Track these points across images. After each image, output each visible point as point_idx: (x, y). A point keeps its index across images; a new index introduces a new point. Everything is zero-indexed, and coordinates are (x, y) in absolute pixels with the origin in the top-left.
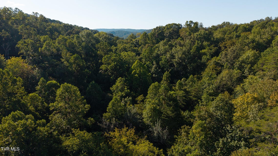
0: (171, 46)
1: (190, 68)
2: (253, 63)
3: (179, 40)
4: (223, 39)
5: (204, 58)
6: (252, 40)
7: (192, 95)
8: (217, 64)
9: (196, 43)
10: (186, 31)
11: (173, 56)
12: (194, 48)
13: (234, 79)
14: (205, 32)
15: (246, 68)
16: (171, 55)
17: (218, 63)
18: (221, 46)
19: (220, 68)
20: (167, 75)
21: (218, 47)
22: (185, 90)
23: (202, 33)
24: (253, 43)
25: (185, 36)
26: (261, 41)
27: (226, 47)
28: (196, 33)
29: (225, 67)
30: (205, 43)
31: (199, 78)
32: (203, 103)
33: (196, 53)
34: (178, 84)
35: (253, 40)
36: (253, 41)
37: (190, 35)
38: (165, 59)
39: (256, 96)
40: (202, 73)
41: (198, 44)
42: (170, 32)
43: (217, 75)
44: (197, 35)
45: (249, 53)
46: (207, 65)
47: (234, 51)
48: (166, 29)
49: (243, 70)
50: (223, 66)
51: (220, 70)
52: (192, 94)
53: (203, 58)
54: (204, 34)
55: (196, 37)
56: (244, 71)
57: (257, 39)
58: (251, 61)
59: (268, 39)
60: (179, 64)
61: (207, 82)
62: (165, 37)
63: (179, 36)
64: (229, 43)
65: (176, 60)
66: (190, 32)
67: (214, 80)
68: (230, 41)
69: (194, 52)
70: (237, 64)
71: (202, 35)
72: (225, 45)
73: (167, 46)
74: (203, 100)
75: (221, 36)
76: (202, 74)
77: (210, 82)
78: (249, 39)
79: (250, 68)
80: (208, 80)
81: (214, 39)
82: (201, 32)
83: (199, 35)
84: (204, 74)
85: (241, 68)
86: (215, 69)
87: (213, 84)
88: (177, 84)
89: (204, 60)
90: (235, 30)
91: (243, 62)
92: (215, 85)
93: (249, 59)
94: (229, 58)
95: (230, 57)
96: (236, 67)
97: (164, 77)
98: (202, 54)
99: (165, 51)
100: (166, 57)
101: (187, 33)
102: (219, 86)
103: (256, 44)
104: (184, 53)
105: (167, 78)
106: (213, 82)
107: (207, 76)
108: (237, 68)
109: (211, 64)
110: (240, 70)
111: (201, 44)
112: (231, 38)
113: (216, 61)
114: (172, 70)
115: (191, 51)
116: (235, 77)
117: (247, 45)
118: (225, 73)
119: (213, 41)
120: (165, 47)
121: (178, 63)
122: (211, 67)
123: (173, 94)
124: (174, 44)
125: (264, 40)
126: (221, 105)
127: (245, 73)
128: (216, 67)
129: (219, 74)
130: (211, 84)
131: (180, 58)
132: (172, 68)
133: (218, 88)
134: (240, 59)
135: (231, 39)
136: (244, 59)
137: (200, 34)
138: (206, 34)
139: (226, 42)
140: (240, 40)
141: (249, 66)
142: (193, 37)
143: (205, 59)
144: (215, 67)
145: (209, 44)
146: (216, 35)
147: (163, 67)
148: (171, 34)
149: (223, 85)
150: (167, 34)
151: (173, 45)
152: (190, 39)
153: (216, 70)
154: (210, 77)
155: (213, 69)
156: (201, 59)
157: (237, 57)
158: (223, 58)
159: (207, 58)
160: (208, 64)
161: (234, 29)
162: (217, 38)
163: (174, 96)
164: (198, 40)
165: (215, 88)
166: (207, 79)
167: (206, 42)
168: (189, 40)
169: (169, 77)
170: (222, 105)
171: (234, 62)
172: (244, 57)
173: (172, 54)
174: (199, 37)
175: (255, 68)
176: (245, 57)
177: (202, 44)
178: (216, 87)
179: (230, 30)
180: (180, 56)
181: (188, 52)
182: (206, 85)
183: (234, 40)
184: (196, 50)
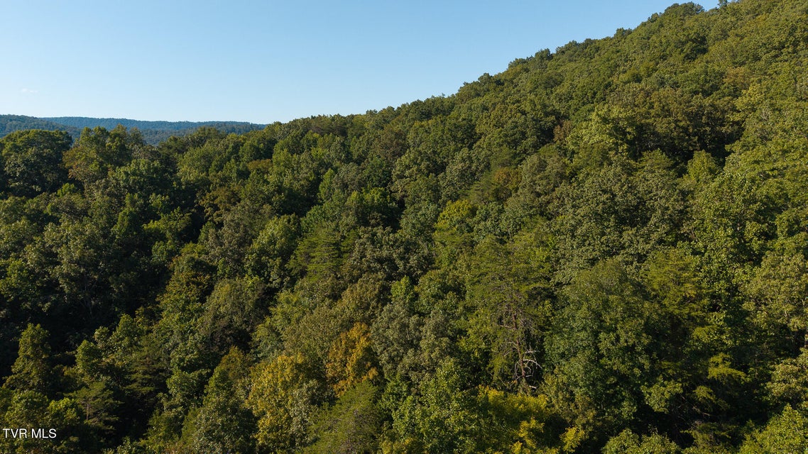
0: (40, 220)
1: (119, 289)
2: (286, 254)
3: (65, 194)
4: (204, 185)
5: (159, 251)
6: (275, 187)
7: (135, 381)
8: (198, 266)
9: (127, 201)
10: (86, 159)
11: (50, 257)
12: (123, 220)
13: (249, 305)
14: (149, 164)
15: (272, 267)
16: (41, 252)
17: (201, 261)
18: (202, 203)
19: (208, 277)
20: (33, 337)
21: (196, 208)
22: (111, 370)
23: (142, 168)
24: (280, 194)
25: (87, 176)
26: (296, 186)
27: (216, 208)
28: (123, 169)
29: (220, 272)
30: (156, 200)
31: (154, 316)
32: (172, 402)
33: (132, 235)
34: (81, 356)
35: (278, 186)
36: (280, 189)
37: (104, 172)
38: (21, 269)
39: (300, 361)
40: (157, 300)
41: (133, 203)
42: (28, 160)
43: (203, 300)
44: (126, 173)
45: (274, 228)
46: (170, 271)
47: (238, 225)
48: (11, 149)
49: (266, 273)
50: (214, 269)
51: (209, 283)
52: (134, 376)
53: (156, 251)
54: (148, 171)
55: (124, 181)
56: (270, 277)
57: (286, 182)
58: (282, 247)
59: (310, 181)
60: (78, 280)
61: (176, 328)
62: (9, 176)
63: (63, 176)
64: (221, 195)
65: (65, 269)
66: (101, 164)
67: (196, 320)
68: (224, 189)
69: (125, 233)
70: (250, 260)
71: (141, 175)
72: (213, 200)
73: (22, 222)
74: (173, 390)
75: (199, 176)
76: (158, 303)
77: (185, 326)
78: (268, 183)
79: (281, 266)
80: (180, 320)
81: (180, 184)
82: (138, 164)
83: (134, 174)
84: (166, 301)
85: (260, 269)
86: (193, 283)
87: (194, 334)
88: (80, 353)
89: (159, 257)
90: (231, 154)
91: (263, 252)
92: (202, 333)
93: (275, 245)
94: (227, 245)
95: (230, 243)
96: (248, 268)
97: (22, 349)
98: (150, 234)
99: (14, 240)
100: (26, 261)
101: (93, 168)
102: (212, 335)
103: (286, 194)
104: (90, 242)
105: (34, 346)
106: (195, 325)
107: (176, 309)
108: (250, 271)
109: (181, 269)
110: (260, 276)
111: (142, 201)
112: (225, 181)
113: (193, 259)
114: (55, 303)
115: (115, 229)
116: (250, 301)
117: (268, 200)
118: (222, 291)
119: (178, 190)
120: (15, 226)
121: (72, 279)
122: (183, 278)
123: (66, 408)
124: (48, 210)
125: (302, 182)
126: (219, 421)
127: (271, 280)
128: (195, 276)
129: (207, 297)
130: (190, 333)
131: (78, 262)
132: (53, 298)
133: (209, 341)
134: (255, 246)
135: (227, 181)
136: (263, 244)
137: (135, 170)
138: (156, 170)
139: (215, 193)
140: (249, 187)
141: (278, 261)
142: (114, 181)
143: (163, 254)
144: (193, 277)
145: (167, 201)
146: (185, 173)
147: (17, 298)
148: (33, 166)
149: (223, 331)
150: (14, 166)
151: (45, 212)
152: (106, 187)
153: (198, 284)
154: (183, 310)
155: (188, 284)
156: (150, 255)
157: (246, 241)
158: (212, 247)
159: (168, 251)
160: (174, 267)
161: (230, 149)
162: (188, 183)
163: (71, 414)
164: (132, 191)
165: (201, 343)
166: (177, 316)
167: (157, 195)
168: (102, 193)
169: (45, 340)
170: (222, 422)
171: (242, 255)
172: (263, 238)
173: (44, 246)
174: (135, 179)
175: (291, 266)
176: (267, 240)
177: (145, 202)
178: (203, 338)
179: (220, 153)
180: (77, 255)
181: (105, 236)
182: (176, 338)
183: (235, 186)
184: (130, 227)
